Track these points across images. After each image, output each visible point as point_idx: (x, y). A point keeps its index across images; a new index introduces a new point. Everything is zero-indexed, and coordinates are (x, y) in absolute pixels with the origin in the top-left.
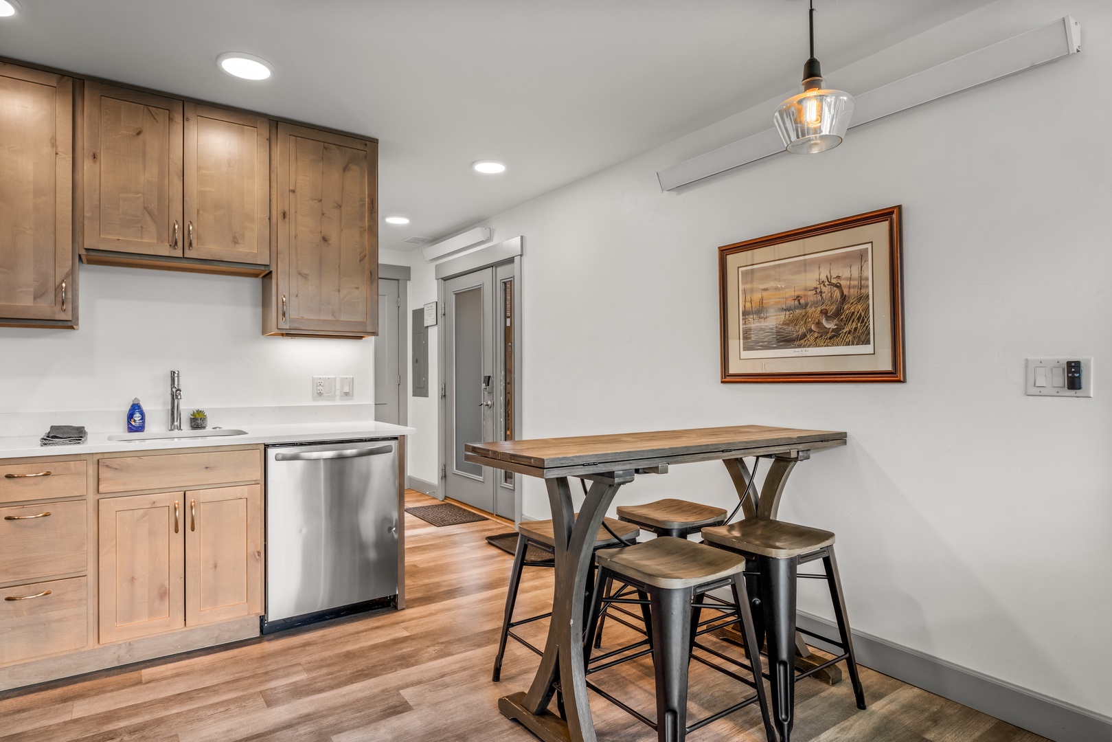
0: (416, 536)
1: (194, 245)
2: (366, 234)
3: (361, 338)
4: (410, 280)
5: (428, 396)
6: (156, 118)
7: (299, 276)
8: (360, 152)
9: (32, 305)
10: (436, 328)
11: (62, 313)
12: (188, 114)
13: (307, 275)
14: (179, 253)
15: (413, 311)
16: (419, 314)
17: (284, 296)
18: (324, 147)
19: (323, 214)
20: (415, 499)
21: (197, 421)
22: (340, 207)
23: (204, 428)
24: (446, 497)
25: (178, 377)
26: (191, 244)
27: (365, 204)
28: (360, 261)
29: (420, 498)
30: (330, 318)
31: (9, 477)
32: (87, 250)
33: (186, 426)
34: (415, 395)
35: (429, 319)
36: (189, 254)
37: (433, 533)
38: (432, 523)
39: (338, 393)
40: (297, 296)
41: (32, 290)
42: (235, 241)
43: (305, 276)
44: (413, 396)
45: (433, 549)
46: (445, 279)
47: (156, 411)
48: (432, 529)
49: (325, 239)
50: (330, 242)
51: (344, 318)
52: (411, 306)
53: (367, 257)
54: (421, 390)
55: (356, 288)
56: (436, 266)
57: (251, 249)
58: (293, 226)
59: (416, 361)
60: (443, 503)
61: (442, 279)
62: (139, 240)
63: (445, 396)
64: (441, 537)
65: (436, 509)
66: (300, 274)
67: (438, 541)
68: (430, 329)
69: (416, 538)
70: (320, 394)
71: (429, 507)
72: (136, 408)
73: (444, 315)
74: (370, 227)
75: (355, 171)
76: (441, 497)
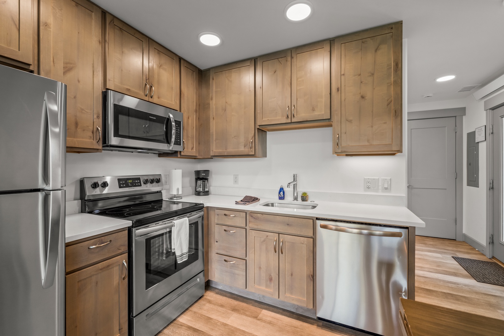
0: (455, 283)
1: (295, 116)
2: (392, 86)
3: (394, 154)
4: (465, 115)
5: (478, 187)
6: (281, 62)
7: (347, 122)
8: (388, 35)
9: (243, 149)
10: (485, 143)
11: (251, 152)
12: (294, 55)
13: (352, 120)
14: (289, 121)
15: (467, 133)
16: (471, 136)
17: (338, 134)
18: (362, 42)
19: (361, 82)
20: (466, 250)
21: (304, 198)
22: (373, 74)
23: (306, 201)
24: (493, 257)
25: (296, 177)
26: (294, 116)
27: (391, 68)
28: (388, 105)
29: (470, 251)
30: (367, 144)
31: (225, 215)
32: (259, 126)
33: (299, 199)
34: (469, 184)
35: (479, 137)
36: (294, 120)
37: (471, 286)
38: (474, 276)
39: (380, 187)
40: (345, 133)
41: (243, 144)
42: (313, 110)
43: (350, 121)
44: (468, 185)
45: (465, 302)
46: (493, 109)
47: (289, 191)
48: (472, 282)
49: (363, 97)
50: (366, 98)
51: (375, 143)
52: (466, 131)
53: (392, 102)
54: (473, 181)
55: (384, 123)
56: (485, 102)
57: (322, 112)
58: (343, 94)
59: (469, 164)
60: (490, 261)
61: (490, 109)
62: (275, 118)
63: (493, 188)
64: (477, 293)
65: (481, 265)
66: (347, 120)
67: (473, 296)
68: (480, 144)
69: (453, 286)
70: (368, 188)
71: (475, 261)
72: (282, 190)
73: (492, 133)
74: (395, 82)
75: (384, 48)
76: (488, 254)
